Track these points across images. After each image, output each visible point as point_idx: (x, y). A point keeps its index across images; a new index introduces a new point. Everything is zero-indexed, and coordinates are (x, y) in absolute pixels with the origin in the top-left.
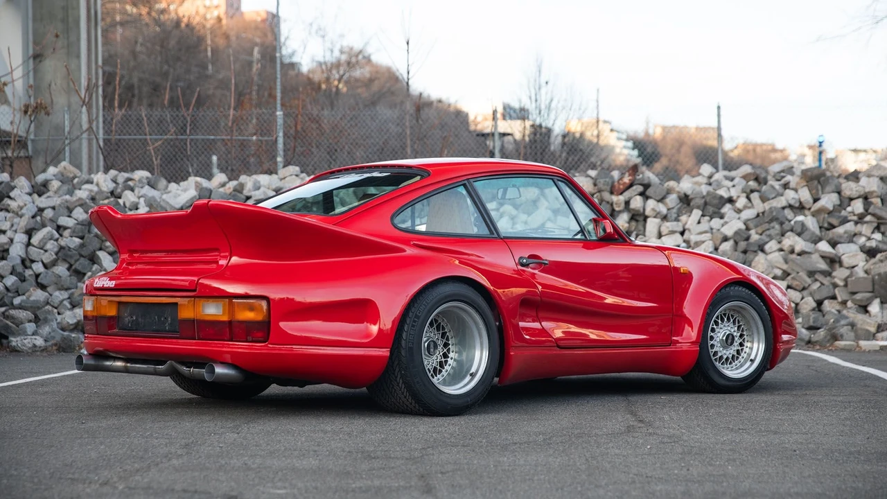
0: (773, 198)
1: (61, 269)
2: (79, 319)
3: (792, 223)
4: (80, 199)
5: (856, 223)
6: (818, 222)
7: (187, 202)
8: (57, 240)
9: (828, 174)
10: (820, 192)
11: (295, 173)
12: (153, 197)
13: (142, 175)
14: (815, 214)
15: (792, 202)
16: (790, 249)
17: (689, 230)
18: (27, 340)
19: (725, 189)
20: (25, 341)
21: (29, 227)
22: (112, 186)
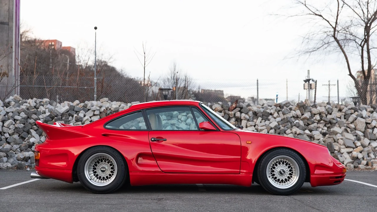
0: (287, 114)
1: (16, 136)
2: (25, 156)
3: (295, 123)
4: (23, 109)
5: (318, 123)
6: (304, 123)
7: (65, 111)
8: (14, 125)
9: (306, 105)
10: (304, 112)
11: (106, 101)
12: (52, 109)
13: (47, 100)
14: (302, 120)
15: (294, 115)
16: (295, 132)
17: (258, 125)
18: (5, 164)
19: (269, 110)
20: (4, 165)
21: (3, 119)
22: (35, 104)
